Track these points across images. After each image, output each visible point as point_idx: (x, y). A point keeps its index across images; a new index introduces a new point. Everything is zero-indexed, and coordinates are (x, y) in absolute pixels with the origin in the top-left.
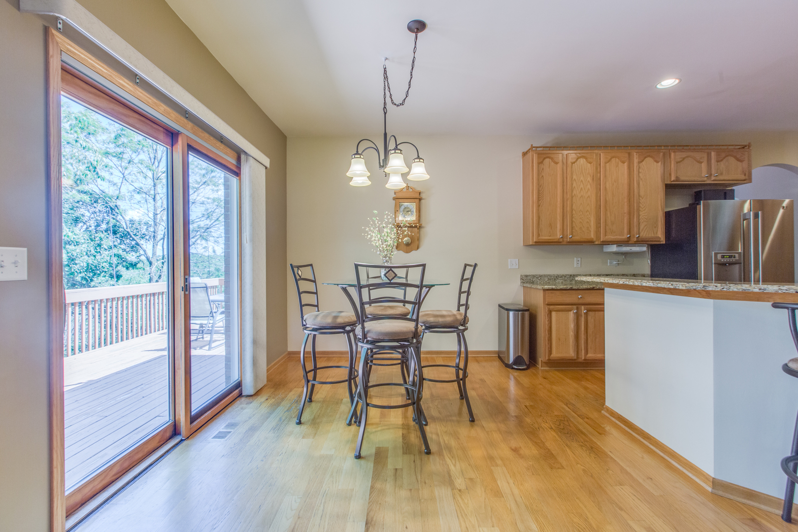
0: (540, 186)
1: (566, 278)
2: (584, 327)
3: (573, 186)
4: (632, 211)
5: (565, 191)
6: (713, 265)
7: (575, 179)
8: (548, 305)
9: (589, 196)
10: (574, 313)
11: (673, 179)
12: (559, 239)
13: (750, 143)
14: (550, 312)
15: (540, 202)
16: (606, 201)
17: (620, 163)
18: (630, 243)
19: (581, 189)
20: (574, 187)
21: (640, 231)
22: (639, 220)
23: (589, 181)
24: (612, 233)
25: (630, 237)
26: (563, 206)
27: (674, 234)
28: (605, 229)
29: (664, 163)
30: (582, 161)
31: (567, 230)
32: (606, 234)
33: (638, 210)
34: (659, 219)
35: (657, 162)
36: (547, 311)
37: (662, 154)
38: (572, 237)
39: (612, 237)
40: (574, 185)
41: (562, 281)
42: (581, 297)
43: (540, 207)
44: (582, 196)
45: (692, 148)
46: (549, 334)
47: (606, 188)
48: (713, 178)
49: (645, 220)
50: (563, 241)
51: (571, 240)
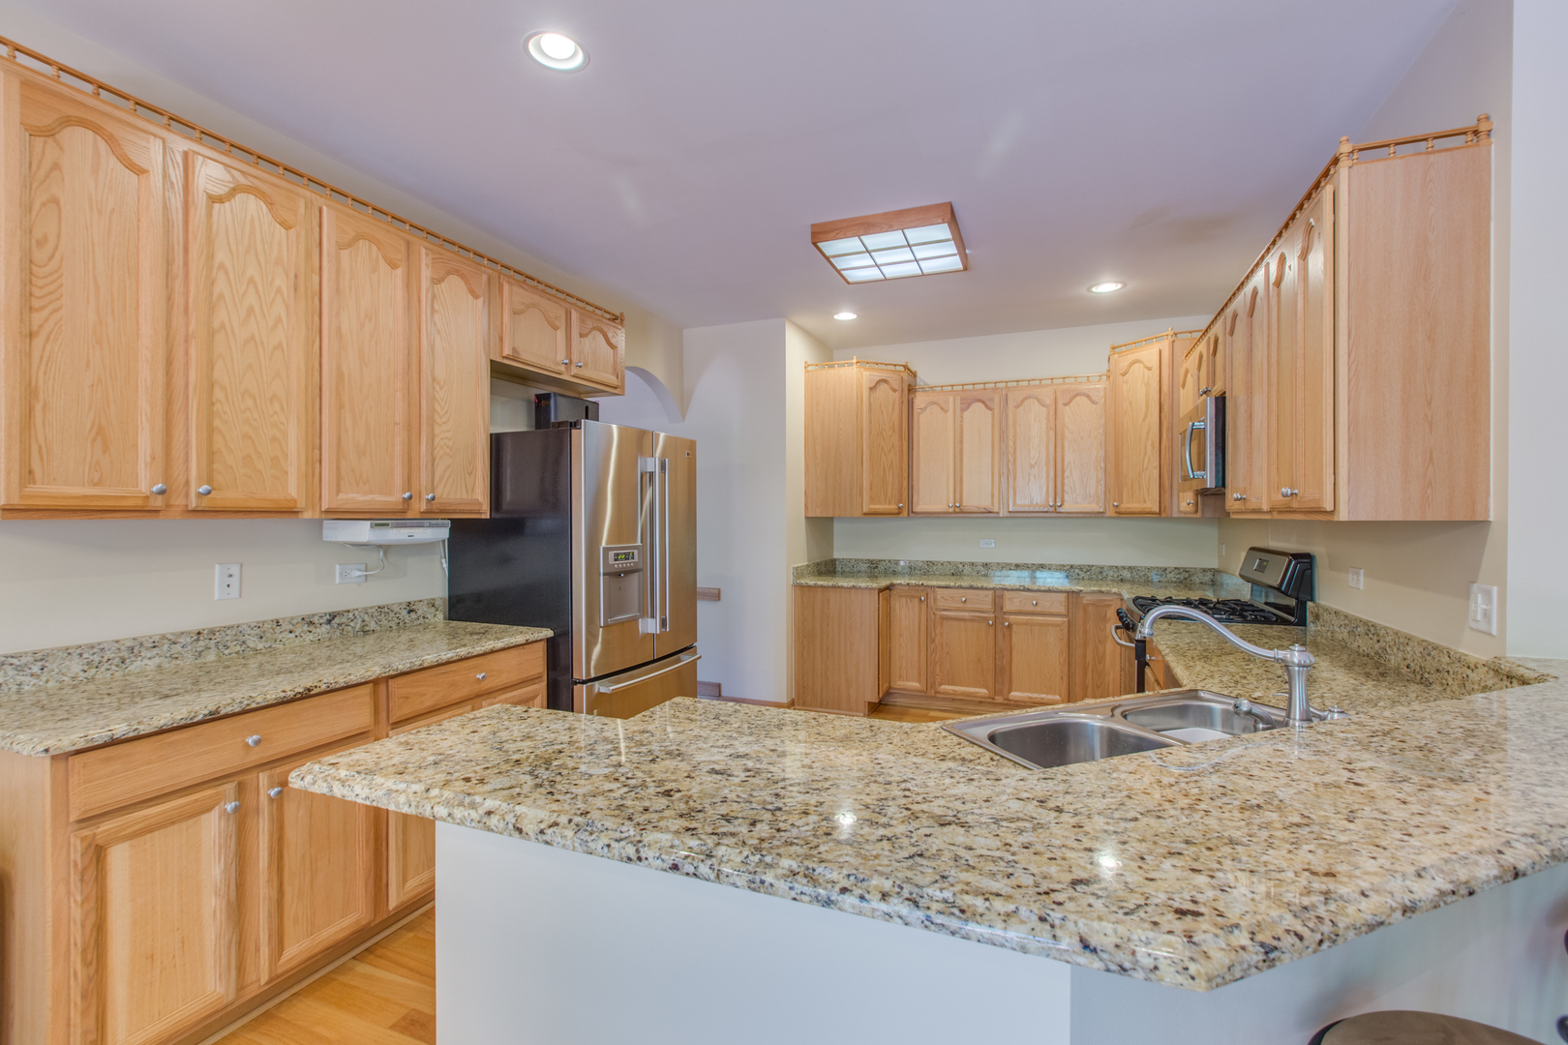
0: (41, 243)
1: (177, 648)
2: (271, 854)
3: (216, 291)
4: (416, 424)
5: (179, 300)
6: (602, 578)
7: (222, 266)
8: (86, 821)
9: (279, 346)
10: (224, 813)
11: (507, 351)
12: (147, 498)
13: (622, 314)
14: (98, 855)
15: (37, 318)
16: (340, 376)
17: (382, 262)
18: (409, 515)
19: (250, 311)
20: (221, 296)
21: (435, 483)
22: (433, 448)
23: (279, 291)
24: (358, 484)
25: (410, 498)
26: (169, 362)
27: (508, 495)
28: (338, 469)
29: (489, 304)
30: (252, 206)
31: (187, 461)
32: (338, 485)
33: (432, 423)
34: (479, 452)
35: (476, 297)
36: (76, 856)
37: (485, 277)
38: (209, 492)
39: (361, 498)
40: (221, 286)
41: (157, 660)
42: (257, 743)
43: (38, 342)
44: (253, 337)
45: (540, 287)
46: (86, 963)
47: (339, 330)
48: (574, 371)
49: (448, 450)
50: (168, 506)
51: (205, 503)
